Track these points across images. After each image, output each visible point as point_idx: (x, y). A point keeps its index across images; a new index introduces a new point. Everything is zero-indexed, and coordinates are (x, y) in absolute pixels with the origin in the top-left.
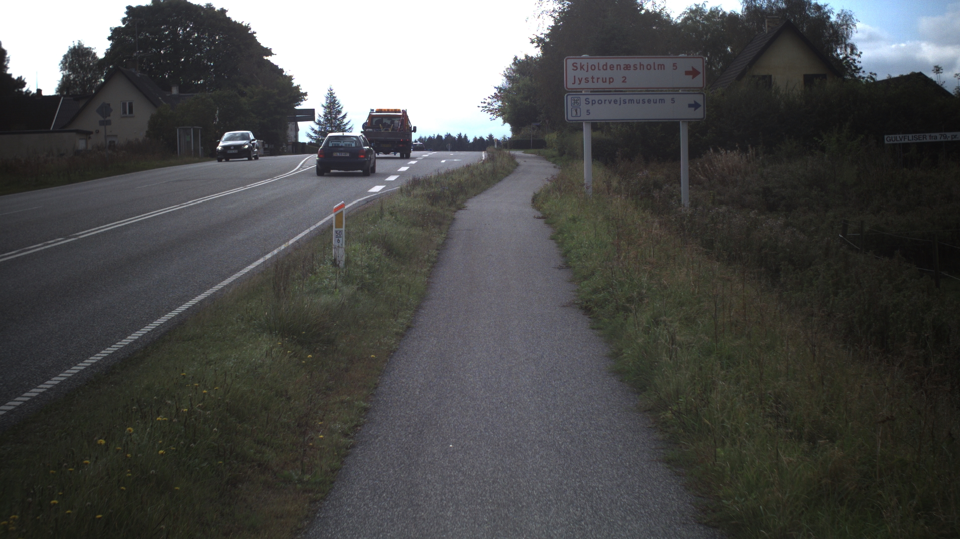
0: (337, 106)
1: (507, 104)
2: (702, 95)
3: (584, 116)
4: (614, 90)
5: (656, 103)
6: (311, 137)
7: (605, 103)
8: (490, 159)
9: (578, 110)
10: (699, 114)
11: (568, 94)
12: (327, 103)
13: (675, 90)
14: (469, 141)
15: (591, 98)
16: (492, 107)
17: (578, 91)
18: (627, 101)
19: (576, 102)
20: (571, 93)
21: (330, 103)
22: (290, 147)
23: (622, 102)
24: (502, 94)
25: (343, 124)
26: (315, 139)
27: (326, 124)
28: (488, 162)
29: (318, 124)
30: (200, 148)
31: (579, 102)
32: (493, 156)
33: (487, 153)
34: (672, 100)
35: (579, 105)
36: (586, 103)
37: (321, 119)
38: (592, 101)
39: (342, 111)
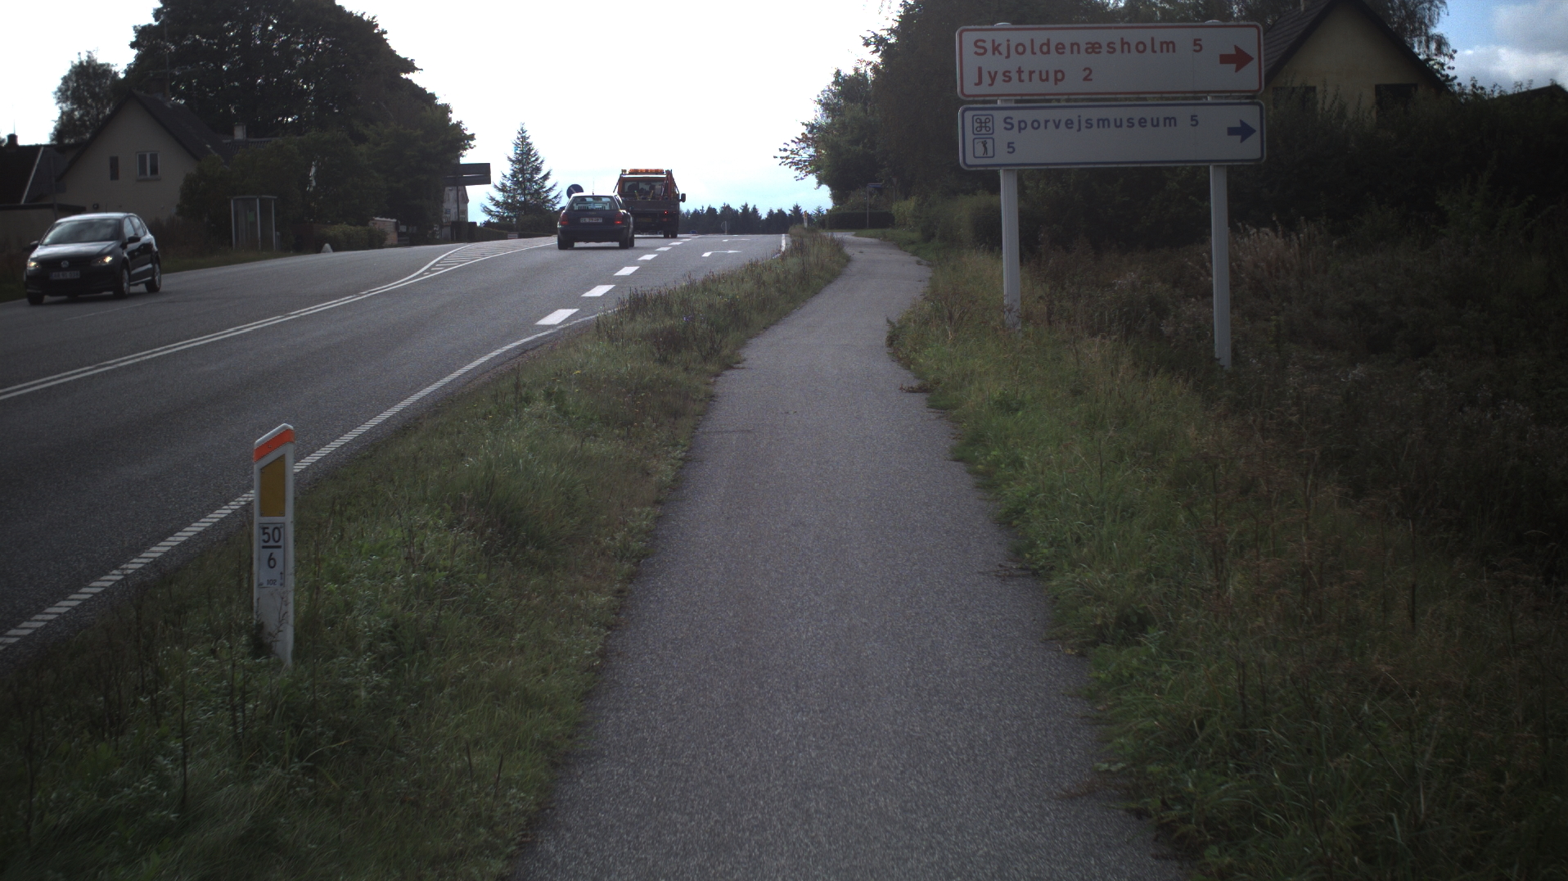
0: (534, 159)
1: (823, 152)
2: (1258, 108)
3: (1002, 157)
4: (1066, 97)
5: (1158, 125)
6: (489, 212)
7: (1046, 128)
8: (796, 248)
9: (989, 142)
10: (1251, 149)
11: (965, 106)
12: (516, 153)
13: (1195, 97)
14: (761, 217)
15: (1017, 116)
16: (798, 158)
17: (987, 101)
18: (1095, 123)
19: (982, 125)
20: (971, 106)
21: (521, 155)
22: (447, 231)
23: (1083, 124)
24: (815, 135)
25: (544, 190)
26: (497, 216)
27: (514, 189)
28: (792, 255)
29: (500, 190)
30: (275, 234)
31: (990, 125)
32: (802, 244)
33: (791, 237)
34: (1193, 118)
35: (991, 132)
36: (1006, 128)
37: (504, 182)
38: (1020, 122)
39: (543, 168)
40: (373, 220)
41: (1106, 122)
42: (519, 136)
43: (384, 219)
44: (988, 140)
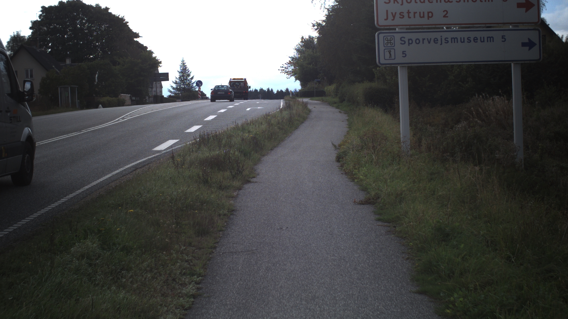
0: (187, 71)
1: (297, 68)
2: (538, 32)
3: (399, 59)
4: (434, 26)
5: (484, 41)
6: (171, 92)
7: (423, 43)
8: (287, 107)
10: (534, 54)
11: (379, 31)
12: (181, 69)
14: (274, 93)
15: (407, 36)
16: (287, 70)
17: (391, 29)
18: (449, 40)
19: (389, 41)
20: (383, 31)
21: (183, 70)
22: (152, 99)
23: (444, 41)
24: (294, 61)
25: (192, 83)
26: (174, 93)
27: (180, 83)
28: (285, 110)
29: (175, 83)
30: (77, 101)
31: (392, 41)
32: (290, 105)
33: (285, 101)
34: (503, 37)
35: (393, 45)
36: (401, 43)
37: (176, 80)
38: (409, 40)
39: (191, 75)
40: (120, 95)
41: (456, 40)
42: (182, 63)
43: (125, 95)
44: (391, 50)
